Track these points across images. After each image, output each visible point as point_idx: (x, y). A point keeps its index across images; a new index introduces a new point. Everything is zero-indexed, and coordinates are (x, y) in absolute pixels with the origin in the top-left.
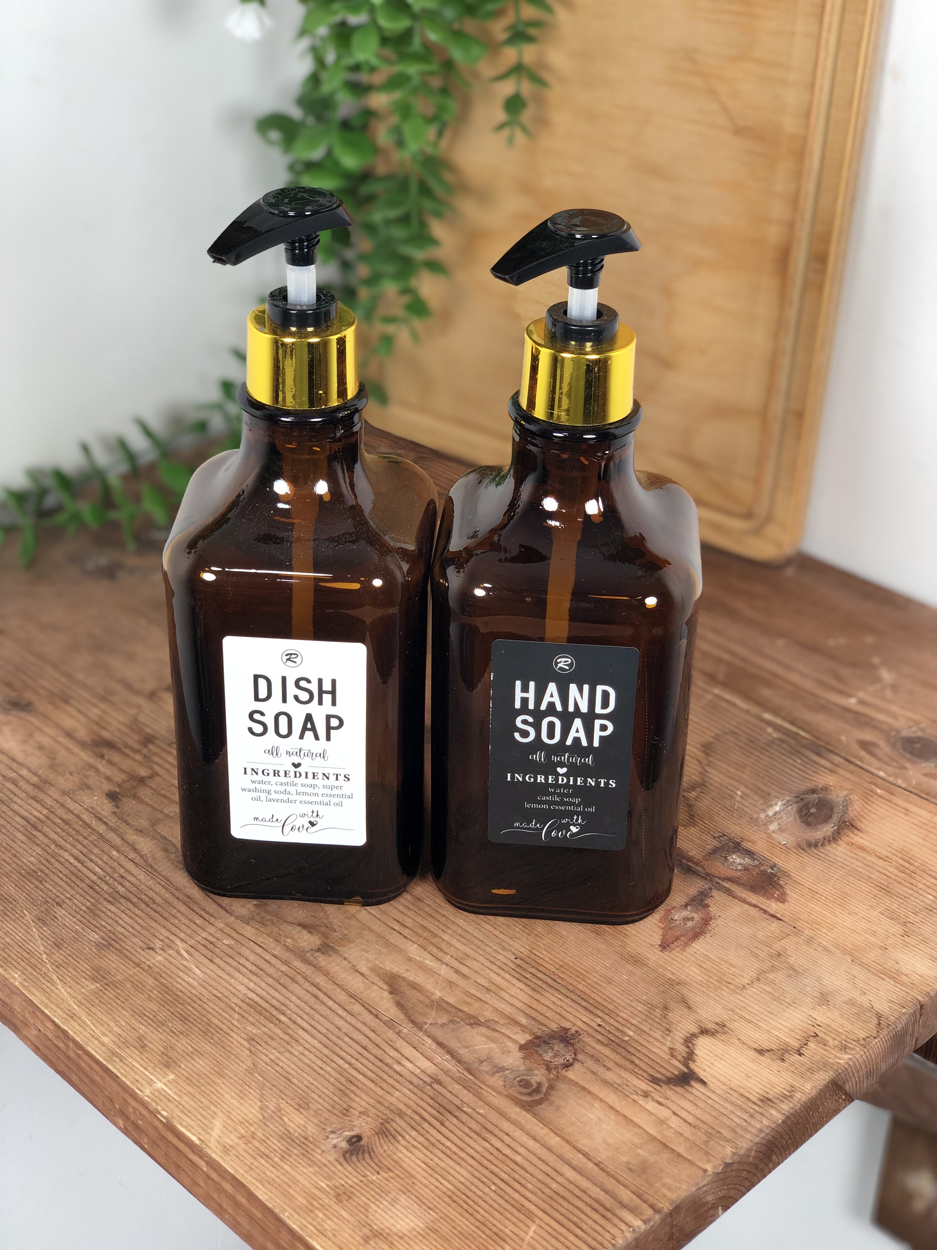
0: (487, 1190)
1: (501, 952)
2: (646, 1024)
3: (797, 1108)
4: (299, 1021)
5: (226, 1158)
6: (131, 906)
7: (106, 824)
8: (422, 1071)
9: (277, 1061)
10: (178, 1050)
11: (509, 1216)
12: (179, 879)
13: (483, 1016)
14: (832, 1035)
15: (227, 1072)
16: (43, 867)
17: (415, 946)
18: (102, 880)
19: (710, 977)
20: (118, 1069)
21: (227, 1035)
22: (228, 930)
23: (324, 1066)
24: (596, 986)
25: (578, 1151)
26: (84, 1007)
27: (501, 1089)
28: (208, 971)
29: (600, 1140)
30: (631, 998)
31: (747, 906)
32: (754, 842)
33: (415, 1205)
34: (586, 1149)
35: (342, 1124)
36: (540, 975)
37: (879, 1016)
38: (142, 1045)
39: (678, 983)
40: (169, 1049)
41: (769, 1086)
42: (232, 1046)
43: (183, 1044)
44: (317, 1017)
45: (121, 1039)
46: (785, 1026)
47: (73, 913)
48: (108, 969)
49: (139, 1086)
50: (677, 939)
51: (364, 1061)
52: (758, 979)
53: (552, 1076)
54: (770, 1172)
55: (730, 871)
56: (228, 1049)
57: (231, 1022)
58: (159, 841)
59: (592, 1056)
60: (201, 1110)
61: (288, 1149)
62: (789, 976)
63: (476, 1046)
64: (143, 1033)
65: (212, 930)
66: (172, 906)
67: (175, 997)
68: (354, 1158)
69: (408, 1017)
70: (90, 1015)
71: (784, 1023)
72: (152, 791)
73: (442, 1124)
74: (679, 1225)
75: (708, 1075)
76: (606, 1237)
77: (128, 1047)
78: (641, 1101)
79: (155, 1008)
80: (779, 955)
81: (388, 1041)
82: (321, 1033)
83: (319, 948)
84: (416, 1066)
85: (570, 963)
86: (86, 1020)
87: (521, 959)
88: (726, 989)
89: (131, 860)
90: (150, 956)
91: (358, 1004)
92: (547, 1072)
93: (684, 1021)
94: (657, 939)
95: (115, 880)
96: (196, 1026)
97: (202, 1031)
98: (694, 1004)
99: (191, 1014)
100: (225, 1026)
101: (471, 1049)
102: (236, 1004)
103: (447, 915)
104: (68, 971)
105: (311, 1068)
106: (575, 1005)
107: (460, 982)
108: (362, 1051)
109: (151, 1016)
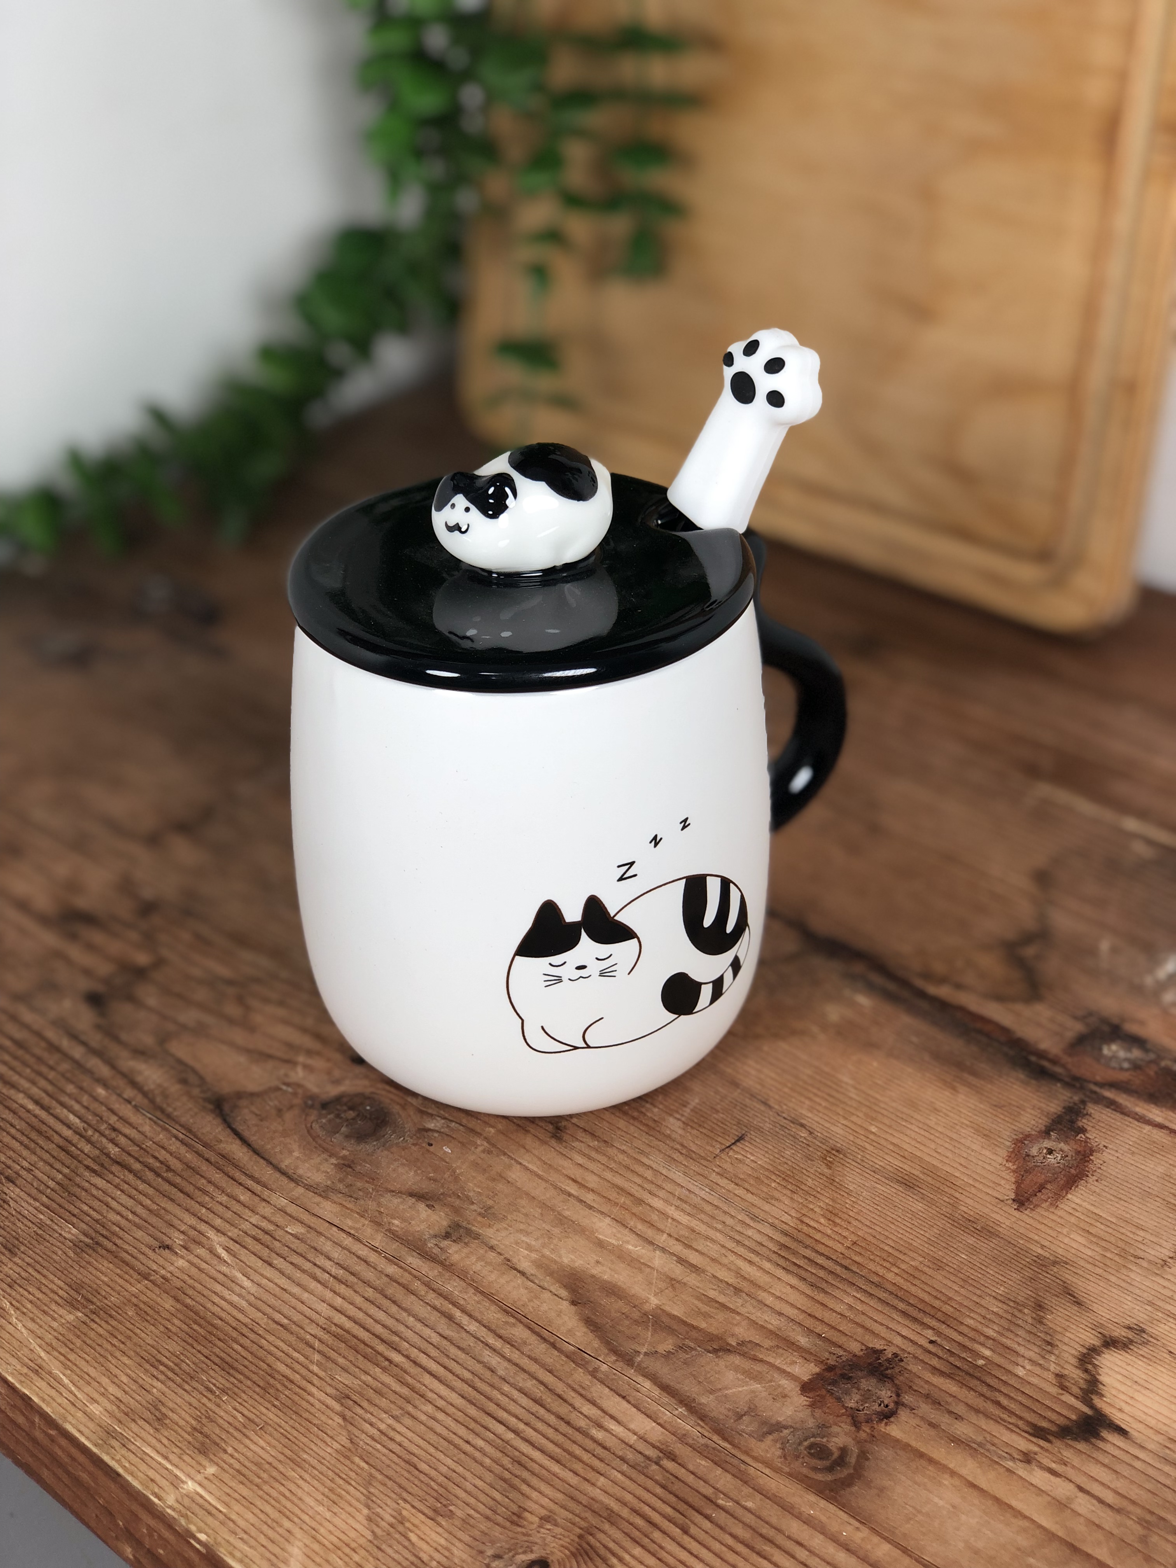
1: (752, 1224)
2: (1011, 1336)
4: (423, 1359)
6: (130, 1177)
8: (640, 1438)
9: (392, 1434)
10: (221, 1421)
12: (208, 1129)
13: (733, 1335)
15: (305, 1456)
17: (608, 1220)
18: (81, 1136)
19: (1106, 1249)
20: (118, 1461)
21: (301, 1392)
22: (292, 1209)
23: (471, 1437)
24: (917, 1274)
26: (56, 1354)
27: (778, 1463)
28: (264, 1281)
29: (961, 1545)
30: (979, 1292)
31: (1147, 1128)
32: (1142, 1023)
34: (939, 1562)
35: (513, 1541)
36: (820, 1260)
38: (158, 1417)
39: (1055, 1263)
40: (204, 1421)
42: (313, 1410)
43: (227, 1410)
44: (453, 1351)
45: (123, 1406)
47: (34, 1192)
48: (95, 1286)
49: (156, 1490)
50: (1041, 1188)
51: (540, 1425)
53: (863, 1435)
55: (1110, 1072)
56: (306, 1415)
57: (307, 1369)
58: (172, 1068)
59: (927, 1396)
60: (265, 1528)
63: (726, 1388)
64: (159, 1395)
65: (267, 1210)
66: (198, 1174)
67: (210, 1328)
69: (607, 1343)
70: (66, 1367)
72: (158, 989)
73: (685, 1532)
75: (1128, 1419)
77: (134, 1420)
78: (1021, 1470)
81: (576, 1387)
82: (462, 1380)
83: (447, 1233)
84: (629, 1430)
85: (866, 1236)
86: (61, 1376)
87: (786, 1235)
88: (1134, 1268)
89: (129, 1102)
90: (166, 1260)
91: (521, 1327)
92: (853, 1429)
93: (1074, 1327)
94: (1008, 1190)
95: (102, 1134)
96: (248, 1378)
97: (259, 1386)
98: (1086, 1296)
99: (238, 1357)
100: (298, 1376)
101: (720, 1394)
102: (315, 1336)
103: (654, 1166)
104: (29, 1293)
105: (450, 1442)
106: (886, 1310)
107: (688, 1278)
108: (535, 1408)
109: (170, 1364)
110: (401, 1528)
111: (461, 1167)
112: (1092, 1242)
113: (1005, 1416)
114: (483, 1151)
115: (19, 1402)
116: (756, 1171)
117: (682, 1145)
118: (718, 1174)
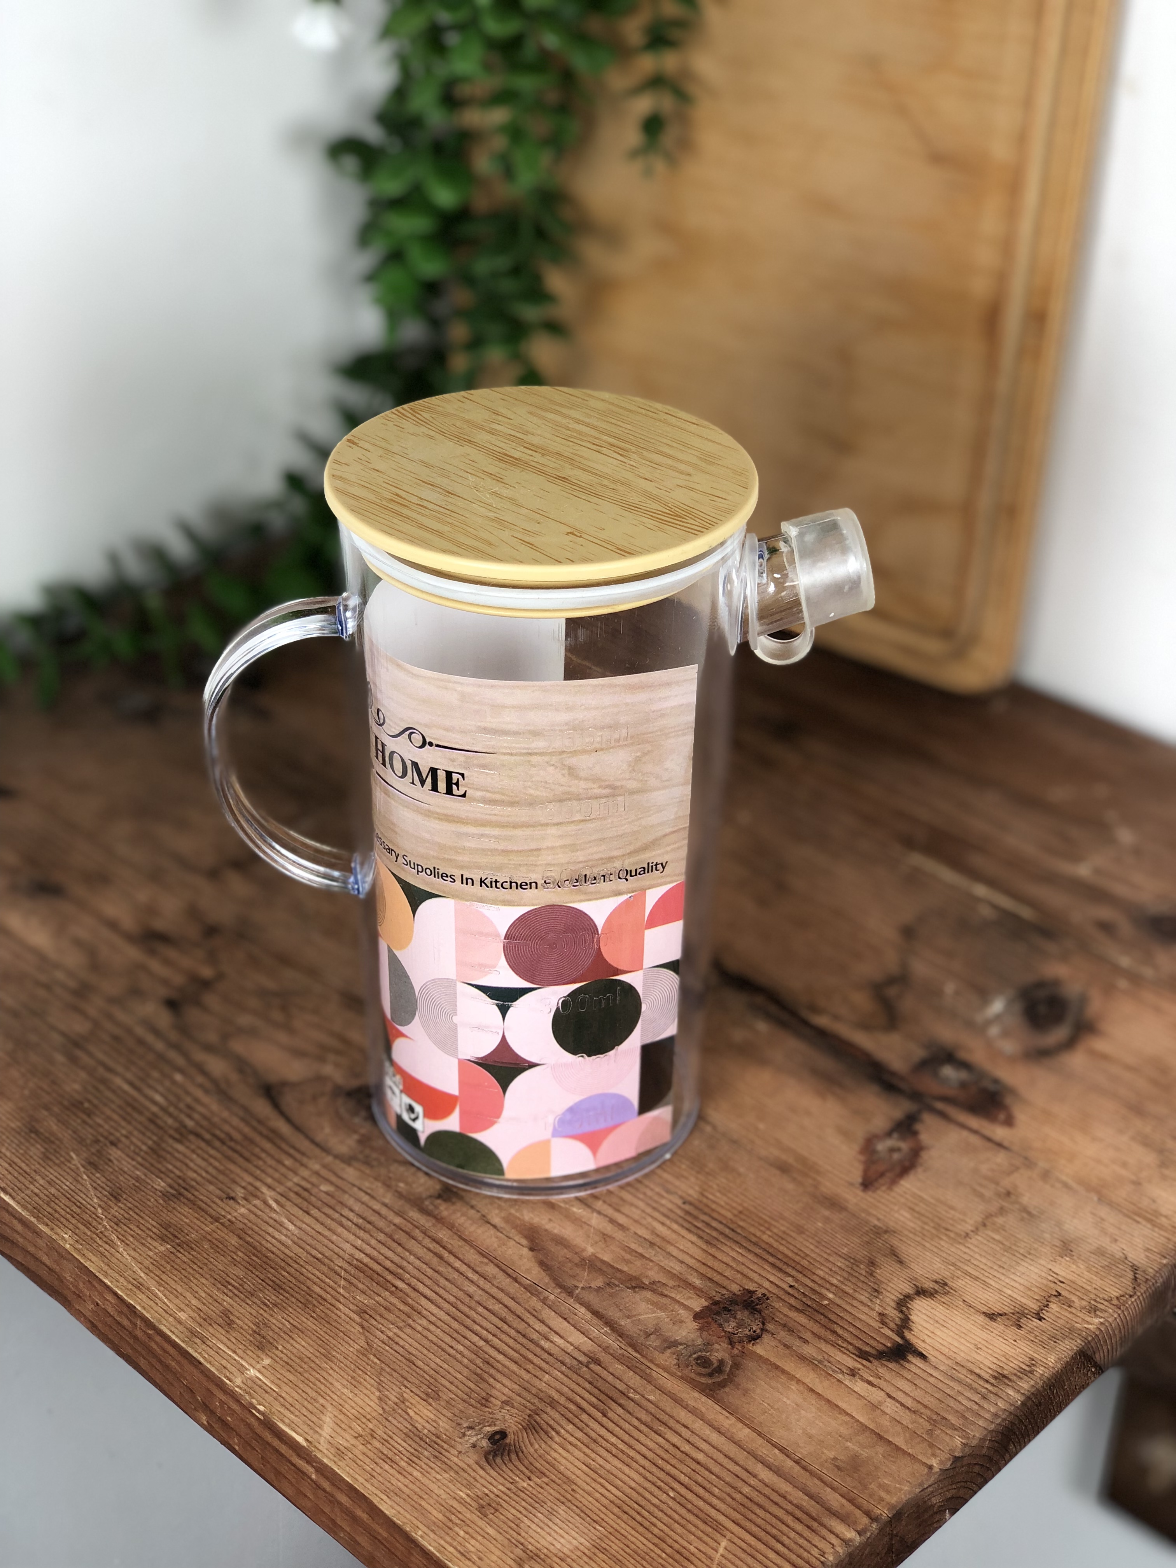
0: (664, 1497)
1: (665, 1195)
2: (849, 1284)
3: (1039, 1386)
4: (421, 1287)
5: (340, 1463)
6: (203, 1145)
7: (165, 1039)
8: (576, 1348)
9: (397, 1339)
10: (274, 1327)
11: (693, 1529)
12: (261, 1109)
13: (647, 1277)
14: (1078, 1293)
15: (334, 1353)
16: (90, 1097)
18: (166, 1112)
19: (925, 1223)
20: (199, 1353)
21: (332, 1307)
22: (324, 1172)
23: (454, 1344)
24: (784, 1236)
25: (773, 1445)
26: (152, 1274)
27: (674, 1369)
28: (304, 1226)
29: (800, 1432)
30: (828, 1251)
31: (965, 1133)
32: (971, 1051)
33: (577, 1518)
34: (783, 1443)
35: (482, 1418)
37: (1135, 1269)
38: (227, 1322)
39: (886, 1232)
40: (262, 1326)
41: (1003, 1359)
42: (340, 1321)
43: (278, 1320)
44: (443, 1282)
45: (202, 1314)
46: (1020, 1284)
47: (132, 1154)
48: (179, 1226)
49: (228, 1374)
50: (882, 1175)
51: (503, 1337)
52: (984, 1225)
53: (736, 1352)
54: (1006, 1464)
55: (943, 1088)
56: (335, 1324)
57: (336, 1291)
58: (232, 1061)
59: (785, 1326)
60: (306, 1403)
61: (416, 1450)
62: (1022, 1219)
63: (639, 1315)
64: (228, 1307)
65: (305, 1173)
66: (254, 1143)
67: (264, 1259)
68: (498, 1460)
69: (555, 1279)
70: (160, 1285)
71: (1017, 1279)
72: (221, 998)
73: (605, 1415)
74: (899, 1535)
75: (928, 1347)
76: (813, 1552)
77: (210, 1325)
78: (847, 1381)
79: (241, 1274)
80: (1008, 1194)
81: (531, 1310)
82: (449, 1303)
83: (439, 1194)
84: (568, 1342)
85: (750, 1208)
86: (157, 1291)
87: (691, 1204)
88: (944, 1238)
89: (201, 1086)
90: (231, 1207)
91: (492, 1265)
92: (729, 1347)
93: (896, 1279)
94: (857, 1176)
95: (181, 1111)
96: (292, 1296)
97: (301, 1302)
98: (907, 1257)
99: (286, 1281)
100: (329, 1296)
101: (635, 1318)
102: (341, 1267)
104: (131, 1229)
105: (439, 1347)
106: (760, 1262)
107: (616, 1234)
108: (500, 1324)
109: (236, 1284)
110: (402, 1406)
112: (915, 1217)
115: (126, 1311)
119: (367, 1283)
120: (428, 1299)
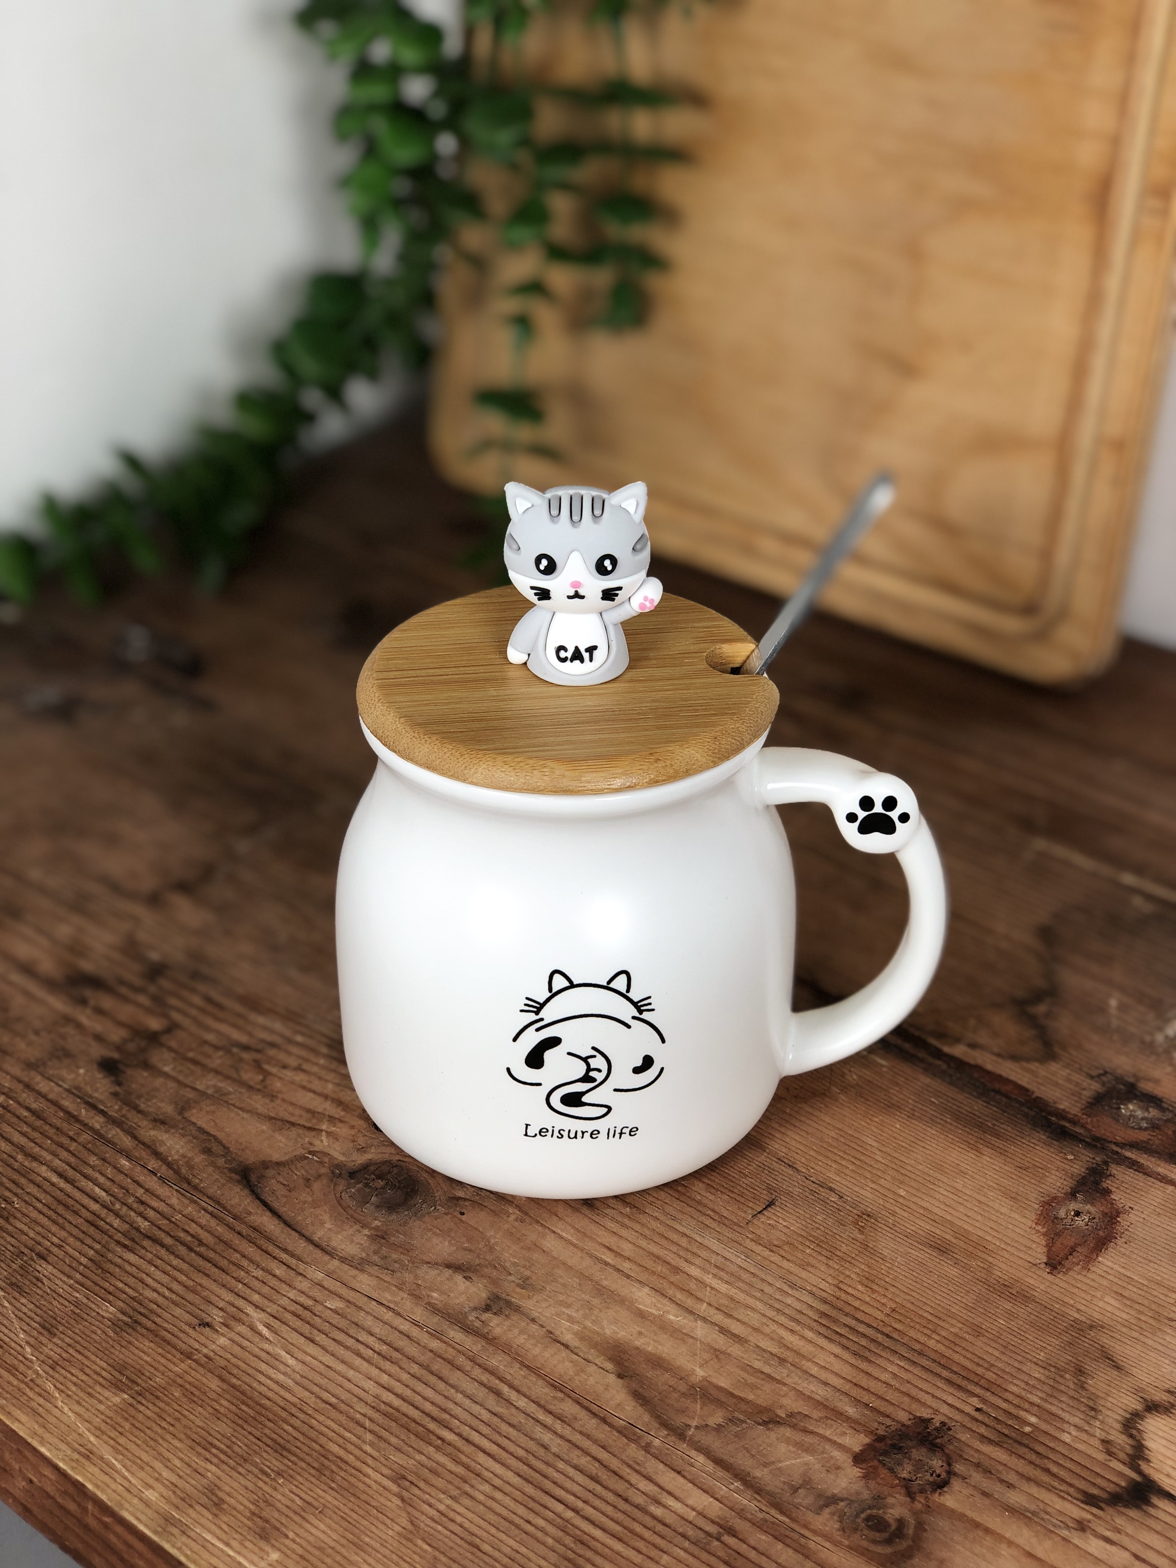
1: (790, 1291)
2: (1056, 1402)
4: (475, 1437)
6: (163, 1252)
7: (103, 1113)
8: (700, 1513)
9: (452, 1515)
10: (279, 1505)
12: (237, 1201)
13: (781, 1407)
15: (367, 1539)
17: (646, 1290)
18: (110, 1210)
19: (1140, 1312)
21: (357, 1473)
22: (329, 1283)
23: (531, 1517)
24: (957, 1341)
26: (105, 1437)
27: (837, 1536)
28: (307, 1358)
30: (1019, 1358)
32: (1157, 1082)
38: (214, 1500)
39: (1091, 1327)
40: (262, 1504)
42: (371, 1492)
43: (284, 1494)
44: (504, 1428)
45: (179, 1492)
47: (67, 1269)
48: (138, 1367)
50: (1072, 1251)
51: (598, 1503)
55: (1130, 1132)
56: (364, 1497)
57: (361, 1449)
58: (194, 1138)
59: (978, 1465)
63: (780, 1462)
64: (214, 1479)
65: (304, 1285)
66: (231, 1247)
67: (258, 1409)
69: (657, 1417)
70: (117, 1451)
72: (173, 1055)
77: (191, 1506)
78: (1076, 1539)
79: (228, 1431)
81: (631, 1463)
83: (487, 1305)
84: (687, 1505)
85: (904, 1303)
86: (114, 1461)
87: (825, 1302)
88: (1169, 1331)
89: (153, 1173)
90: (207, 1338)
91: (570, 1401)
92: (908, 1499)
93: (1114, 1391)
94: (1040, 1253)
95: (131, 1208)
96: (302, 1460)
97: (314, 1468)
98: (1125, 1360)
99: (290, 1438)
100: (351, 1456)
101: (773, 1467)
102: (364, 1415)
103: (688, 1232)
104: (73, 1375)
105: (513, 1524)
106: (930, 1378)
107: (731, 1349)
108: (592, 1485)
109: (223, 1447)
111: (495, 1236)
112: (1125, 1305)
113: (1056, 1484)
114: (516, 1220)
115: (71, 1489)
116: (789, 1237)
117: (713, 1211)
118: (752, 1240)
119: (403, 1437)
120: (489, 1455)
